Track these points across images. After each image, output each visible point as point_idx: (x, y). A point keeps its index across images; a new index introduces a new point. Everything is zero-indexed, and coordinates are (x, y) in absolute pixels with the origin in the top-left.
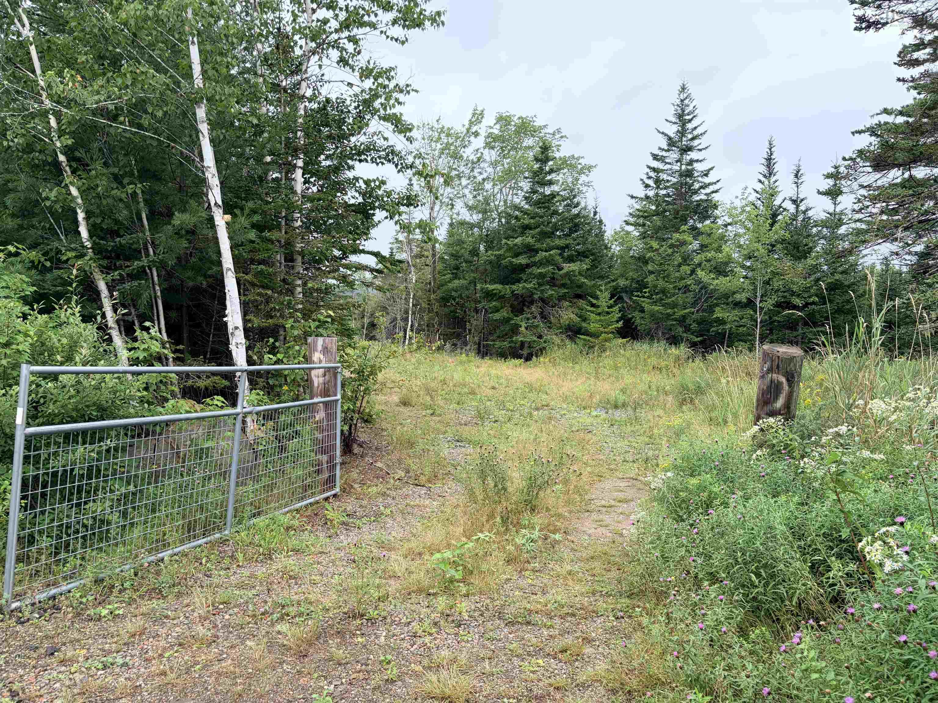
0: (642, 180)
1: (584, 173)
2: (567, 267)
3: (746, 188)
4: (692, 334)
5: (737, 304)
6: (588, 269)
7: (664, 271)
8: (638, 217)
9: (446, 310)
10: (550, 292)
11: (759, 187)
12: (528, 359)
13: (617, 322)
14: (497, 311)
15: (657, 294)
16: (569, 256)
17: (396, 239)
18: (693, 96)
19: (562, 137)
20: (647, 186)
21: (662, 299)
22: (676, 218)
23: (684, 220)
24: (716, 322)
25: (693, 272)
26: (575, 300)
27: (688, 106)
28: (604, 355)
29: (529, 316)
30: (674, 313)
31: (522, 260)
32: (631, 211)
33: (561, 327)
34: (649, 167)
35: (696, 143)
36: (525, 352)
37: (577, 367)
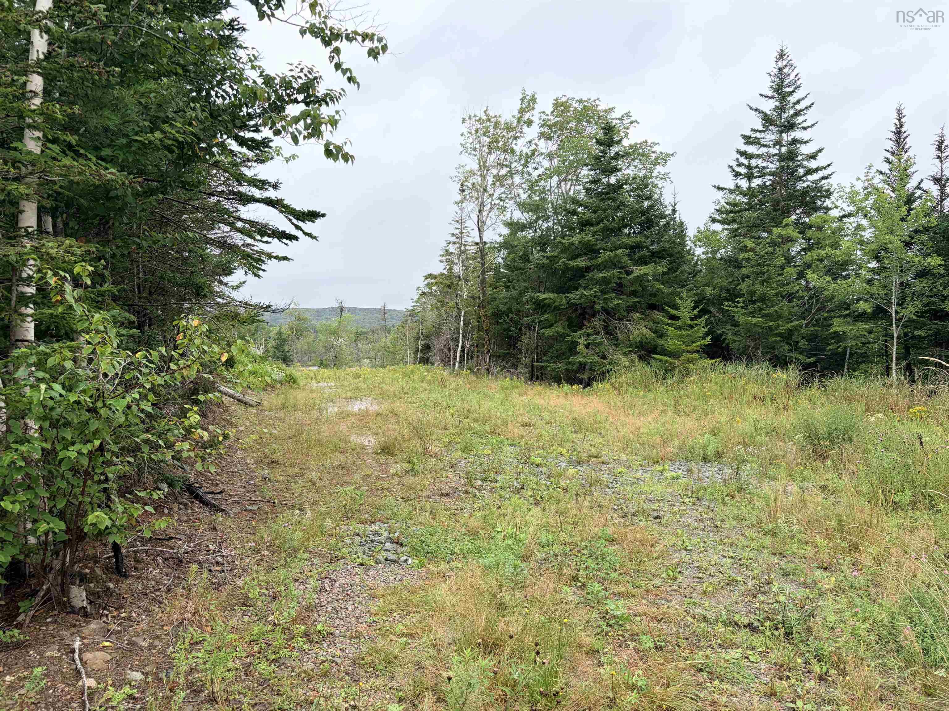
0: (730, 167)
1: (659, 164)
2: (638, 270)
3: (870, 167)
4: (801, 353)
5: (861, 317)
6: (664, 273)
7: (764, 273)
8: (728, 212)
9: (499, 328)
10: (616, 302)
11: (886, 168)
12: (588, 384)
13: (704, 338)
14: (551, 326)
15: (754, 302)
16: (640, 258)
17: (446, 250)
18: (795, 63)
19: (632, 122)
20: (737, 175)
21: (761, 309)
22: (775, 210)
23: (787, 213)
24: (833, 338)
25: (801, 275)
26: (649, 312)
27: (788, 75)
28: (687, 380)
29: (590, 331)
30: (778, 326)
31: (581, 262)
32: (717, 207)
33: (631, 345)
34: (738, 151)
35: (800, 119)
36: (585, 376)
37: (650, 396)
